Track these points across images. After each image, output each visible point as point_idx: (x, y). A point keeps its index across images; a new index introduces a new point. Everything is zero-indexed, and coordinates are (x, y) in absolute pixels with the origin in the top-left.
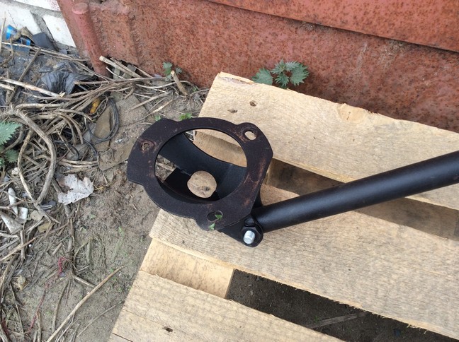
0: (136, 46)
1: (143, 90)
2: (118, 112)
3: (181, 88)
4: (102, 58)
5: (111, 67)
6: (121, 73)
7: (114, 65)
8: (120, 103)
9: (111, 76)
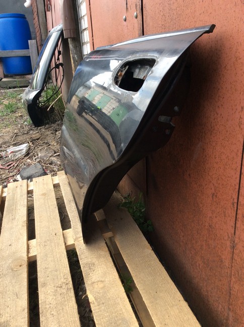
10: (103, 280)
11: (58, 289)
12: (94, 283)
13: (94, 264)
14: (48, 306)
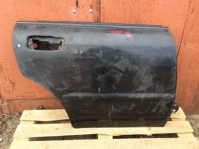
0: (9, 110)
1: (12, 119)
2: (7, 124)
3: (19, 116)
4: (2, 114)
5: (4, 116)
6: (7, 116)
7: (5, 115)
8: (7, 122)
9: (4, 118)
11: (148, 144)
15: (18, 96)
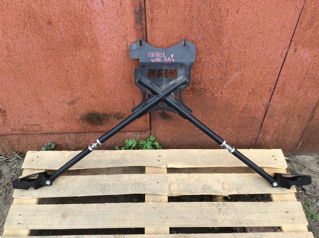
0: (3, 150)
1: (8, 162)
3: (21, 158)
10: (221, 183)
11: (221, 211)
12: (223, 188)
13: (205, 185)
14: (235, 219)
15: (13, 130)
